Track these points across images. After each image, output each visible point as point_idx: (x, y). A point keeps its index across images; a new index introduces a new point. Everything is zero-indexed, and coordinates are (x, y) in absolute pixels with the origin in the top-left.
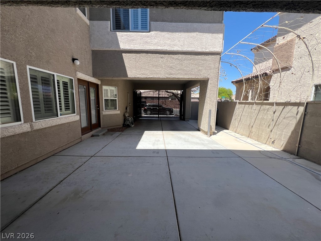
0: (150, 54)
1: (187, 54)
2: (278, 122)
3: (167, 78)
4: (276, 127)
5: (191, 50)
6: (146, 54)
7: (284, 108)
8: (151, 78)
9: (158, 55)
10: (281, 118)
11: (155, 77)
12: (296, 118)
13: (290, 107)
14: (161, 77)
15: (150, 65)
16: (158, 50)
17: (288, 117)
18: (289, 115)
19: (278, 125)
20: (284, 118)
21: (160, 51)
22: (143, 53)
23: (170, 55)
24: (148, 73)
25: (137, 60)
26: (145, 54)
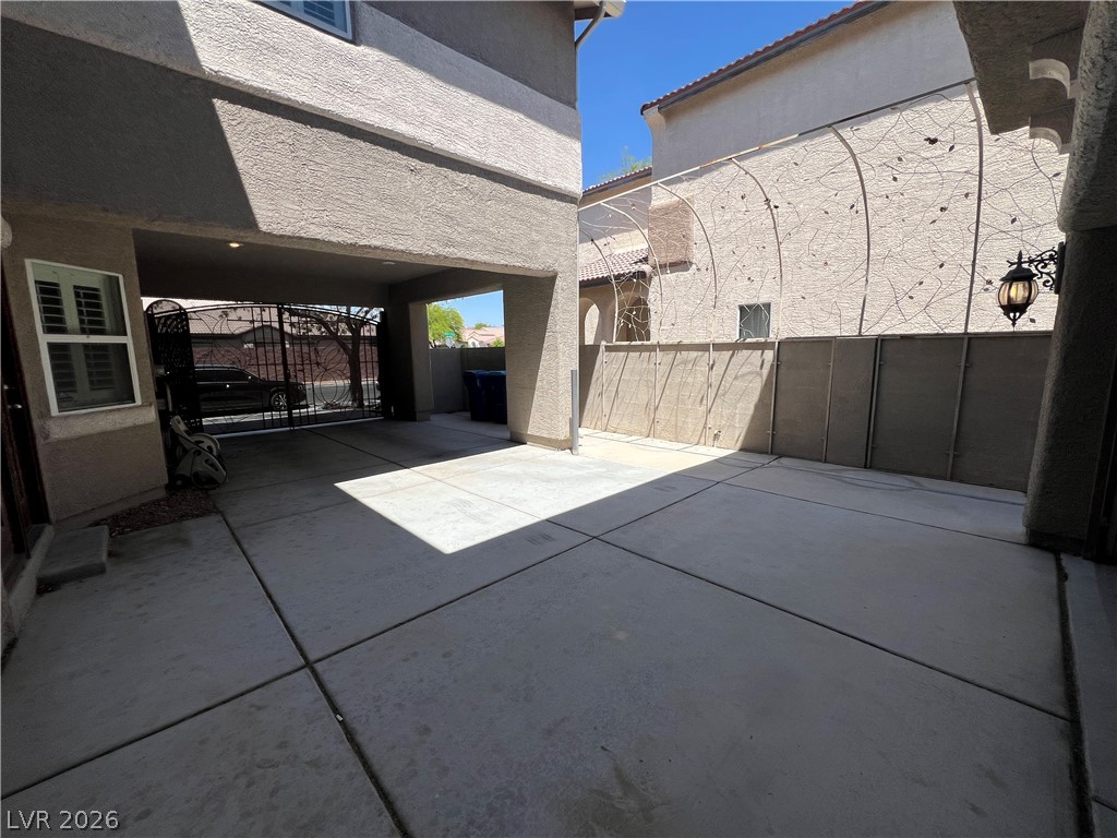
0: (362, 144)
1: (494, 180)
2: (722, 388)
3: (437, 256)
4: (718, 401)
5: (508, 168)
6: (347, 139)
7: (733, 355)
8: (376, 248)
9: (396, 154)
10: (729, 378)
11: (392, 245)
12: (761, 375)
13: (746, 353)
14: (416, 249)
15: (369, 194)
16: (398, 134)
17: (743, 376)
18: (745, 370)
19: (724, 395)
20: (736, 378)
21: (405, 141)
22: (331, 130)
23: (444, 171)
24: (360, 223)
25: (301, 153)
26: (340, 136)
